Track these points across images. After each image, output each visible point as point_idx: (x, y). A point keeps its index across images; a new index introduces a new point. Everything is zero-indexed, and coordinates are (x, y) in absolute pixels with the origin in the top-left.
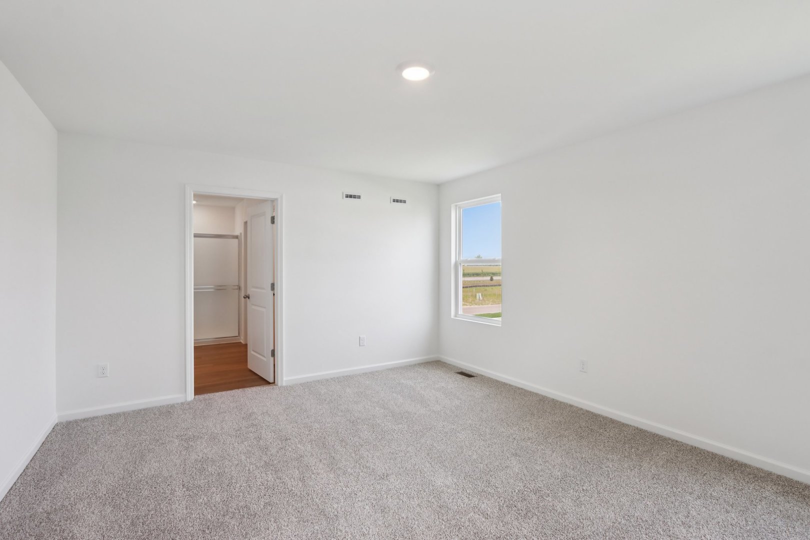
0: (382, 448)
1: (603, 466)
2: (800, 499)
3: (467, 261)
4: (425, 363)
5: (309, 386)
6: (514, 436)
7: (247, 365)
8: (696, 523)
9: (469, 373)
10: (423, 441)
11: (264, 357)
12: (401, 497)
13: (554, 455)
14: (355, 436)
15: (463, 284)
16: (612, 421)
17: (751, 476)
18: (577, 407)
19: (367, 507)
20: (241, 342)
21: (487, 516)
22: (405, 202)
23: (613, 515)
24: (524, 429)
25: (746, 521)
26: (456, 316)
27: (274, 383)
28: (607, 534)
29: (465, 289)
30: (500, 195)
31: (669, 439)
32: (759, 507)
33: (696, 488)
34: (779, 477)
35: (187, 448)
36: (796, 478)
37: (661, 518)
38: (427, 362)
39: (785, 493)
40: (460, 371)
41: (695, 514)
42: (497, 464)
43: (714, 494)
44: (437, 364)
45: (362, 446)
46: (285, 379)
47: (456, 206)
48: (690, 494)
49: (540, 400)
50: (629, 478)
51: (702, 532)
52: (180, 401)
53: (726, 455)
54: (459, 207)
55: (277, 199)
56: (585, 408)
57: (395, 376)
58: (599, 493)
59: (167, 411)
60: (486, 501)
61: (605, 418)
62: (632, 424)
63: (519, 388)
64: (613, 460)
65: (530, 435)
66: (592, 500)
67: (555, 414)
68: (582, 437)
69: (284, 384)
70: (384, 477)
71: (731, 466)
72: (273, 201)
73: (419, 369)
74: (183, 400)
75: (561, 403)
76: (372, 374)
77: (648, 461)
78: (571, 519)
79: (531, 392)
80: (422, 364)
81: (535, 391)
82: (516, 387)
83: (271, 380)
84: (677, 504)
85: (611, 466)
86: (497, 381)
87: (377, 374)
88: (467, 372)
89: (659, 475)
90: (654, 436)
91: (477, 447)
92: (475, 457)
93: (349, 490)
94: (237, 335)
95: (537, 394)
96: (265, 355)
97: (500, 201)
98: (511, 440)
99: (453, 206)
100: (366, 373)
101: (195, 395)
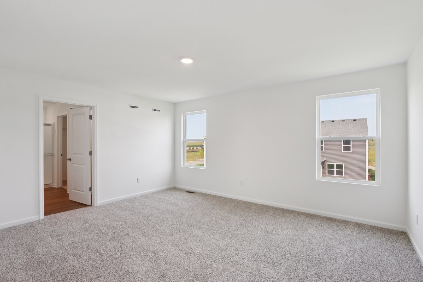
0: (165, 225)
1: (253, 218)
2: (311, 218)
3: (189, 140)
4: (169, 189)
5: (114, 204)
6: (219, 213)
7: (69, 198)
8: (285, 230)
9: (192, 192)
10: (182, 219)
11: (84, 192)
12: (182, 240)
13: (236, 217)
14: (150, 222)
15: (187, 151)
16: (253, 203)
17: (298, 214)
18: (239, 200)
19: (169, 246)
20: (54, 187)
21: (218, 240)
22: (159, 111)
23: (260, 232)
24: (222, 210)
25: (298, 227)
26: (183, 166)
27: (91, 205)
28: (260, 237)
29: (188, 153)
30: (206, 110)
31: (273, 207)
32: (301, 222)
33: (283, 220)
34: (305, 213)
35: (59, 240)
36: (309, 213)
37: (275, 230)
38: (170, 189)
39: (307, 217)
40: (187, 191)
41: (284, 227)
42: (216, 223)
43: (288, 221)
44: (175, 189)
45: (155, 225)
46: (98, 202)
47: (184, 114)
48: (282, 222)
49: (225, 199)
50: (262, 220)
51: (287, 232)
52: (36, 220)
53: (290, 209)
54: (185, 115)
55: (94, 106)
56: (242, 200)
57: (157, 196)
58: (254, 226)
59: (31, 225)
60: (216, 235)
61: (250, 203)
62: (260, 203)
63: (215, 196)
64: (256, 216)
65: (225, 212)
66: (252, 229)
67: (232, 203)
68: (244, 210)
69: (98, 205)
70: (172, 235)
71: (292, 212)
72: (91, 108)
73: (167, 192)
74: (38, 219)
75: (233, 199)
76: (145, 196)
77: (267, 214)
78: (247, 235)
79: (220, 196)
80: (168, 189)
81: (222, 196)
82: (214, 195)
83: (90, 204)
84: (278, 225)
85: (256, 218)
86: (205, 194)
87: (147, 196)
88: (190, 191)
89: (271, 218)
90: (268, 206)
91: (206, 219)
92: (206, 222)
93: (158, 242)
94: (51, 183)
95: (223, 197)
96: (84, 191)
97: (206, 113)
98: (218, 214)
99: (182, 114)
100: (141, 196)
101: (44, 216)
